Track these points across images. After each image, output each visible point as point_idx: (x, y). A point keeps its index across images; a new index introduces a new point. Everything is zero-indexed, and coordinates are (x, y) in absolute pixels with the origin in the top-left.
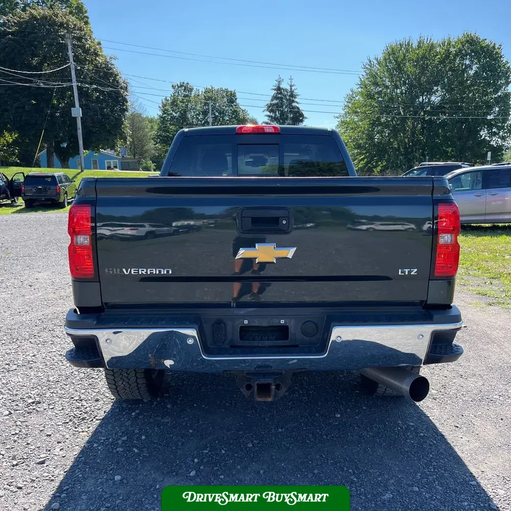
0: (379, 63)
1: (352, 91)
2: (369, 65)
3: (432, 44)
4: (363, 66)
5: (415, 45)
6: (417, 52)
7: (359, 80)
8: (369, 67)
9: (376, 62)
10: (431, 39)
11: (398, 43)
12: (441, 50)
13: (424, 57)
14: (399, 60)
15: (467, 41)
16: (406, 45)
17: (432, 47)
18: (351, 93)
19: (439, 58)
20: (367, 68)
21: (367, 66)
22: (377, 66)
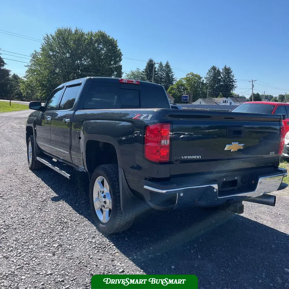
0: (53, 38)
1: (35, 52)
2: (47, 38)
3: (83, 33)
4: (43, 38)
5: (73, 32)
6: (75, 36)
7: (41, 46)
8: (47, 39)
9: (51, 37)
10: (82, 30)
11: (64, 29)
12: (88, 37)
13: (79, 40)
14: (65, 38)
15: (101, 35)
16: (68, 31)
17: (82, 35)
18: (35, 53)
19: (87, 41)
20: (46, 40)
21: (46, 39)
22: (52, 39)
